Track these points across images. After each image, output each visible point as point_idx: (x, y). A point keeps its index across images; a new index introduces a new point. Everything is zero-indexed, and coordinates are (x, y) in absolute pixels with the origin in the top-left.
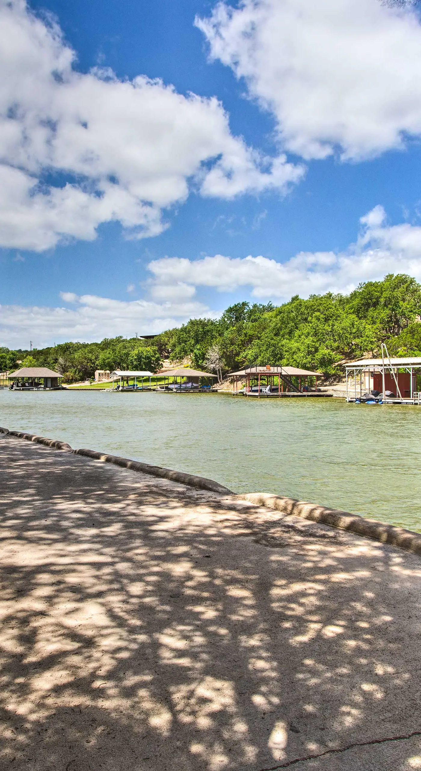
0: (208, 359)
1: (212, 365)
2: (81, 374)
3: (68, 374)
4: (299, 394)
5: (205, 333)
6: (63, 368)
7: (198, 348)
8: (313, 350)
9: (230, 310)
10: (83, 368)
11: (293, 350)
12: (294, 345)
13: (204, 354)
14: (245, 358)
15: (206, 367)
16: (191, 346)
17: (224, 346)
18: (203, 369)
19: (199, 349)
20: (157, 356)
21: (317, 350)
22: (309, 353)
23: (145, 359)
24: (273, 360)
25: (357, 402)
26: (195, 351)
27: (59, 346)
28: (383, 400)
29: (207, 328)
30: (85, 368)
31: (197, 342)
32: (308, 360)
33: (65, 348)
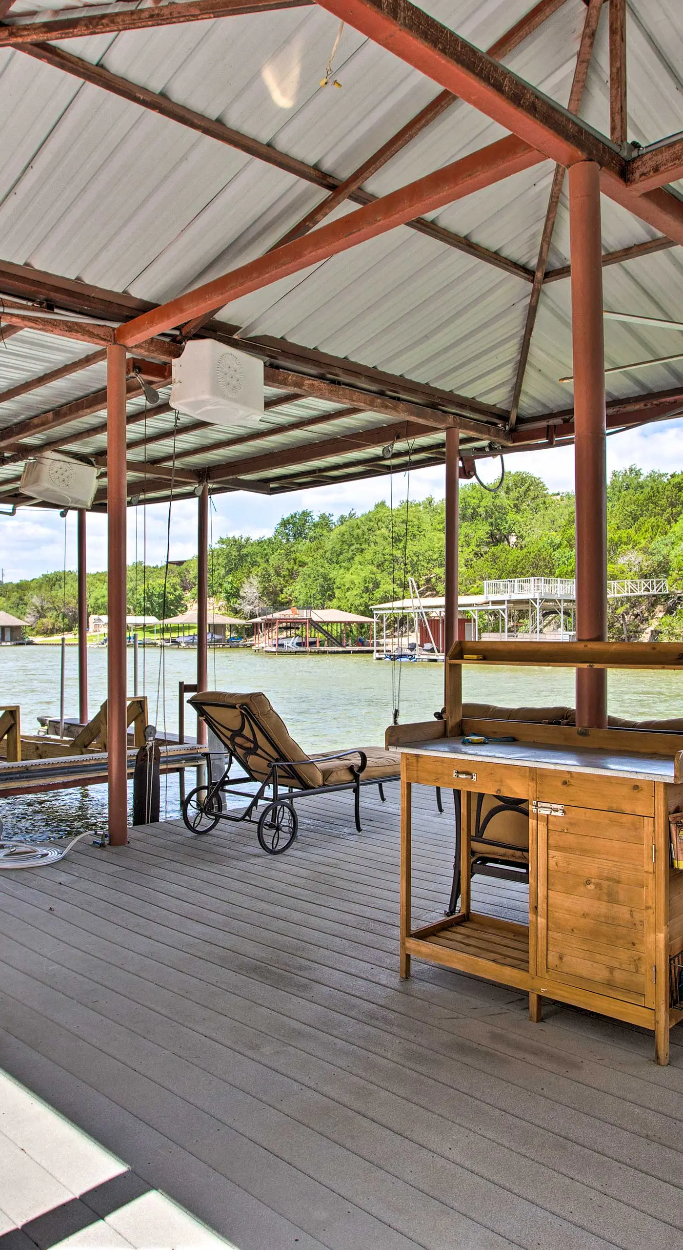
0: (243, 598)
1: (248, 607)
2: (66, 620)
3: (44, 620)
4: (340, 649)
5: (242, 558)
6: (38, 612)
7: (230, 580)
8: (371, 586)
9: (285, 523)
10: (70, 612)
11: (347, 586)
12: (348, 577)
13: (238, 590)
14: (290, 595)
15: (241, 610)
16: (220, 578)
17: (266, 577)
18: (236, 612)
19: (231, 583)
20: (177, 593)
21: (377, 585)
22: (367, 590)
23: (158, 597)
24: (321, 599)
25: (388, 659)
26: (225, 585)
27: (45, 576)
28: (416, 657)
29: (245, 551)
30: (72, 611)
31: (229, 572)
32: (364, 599)
33: (54, 579)
